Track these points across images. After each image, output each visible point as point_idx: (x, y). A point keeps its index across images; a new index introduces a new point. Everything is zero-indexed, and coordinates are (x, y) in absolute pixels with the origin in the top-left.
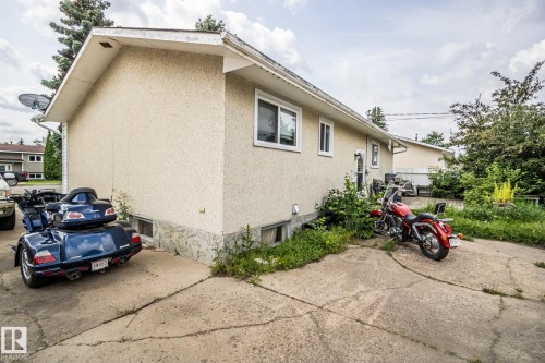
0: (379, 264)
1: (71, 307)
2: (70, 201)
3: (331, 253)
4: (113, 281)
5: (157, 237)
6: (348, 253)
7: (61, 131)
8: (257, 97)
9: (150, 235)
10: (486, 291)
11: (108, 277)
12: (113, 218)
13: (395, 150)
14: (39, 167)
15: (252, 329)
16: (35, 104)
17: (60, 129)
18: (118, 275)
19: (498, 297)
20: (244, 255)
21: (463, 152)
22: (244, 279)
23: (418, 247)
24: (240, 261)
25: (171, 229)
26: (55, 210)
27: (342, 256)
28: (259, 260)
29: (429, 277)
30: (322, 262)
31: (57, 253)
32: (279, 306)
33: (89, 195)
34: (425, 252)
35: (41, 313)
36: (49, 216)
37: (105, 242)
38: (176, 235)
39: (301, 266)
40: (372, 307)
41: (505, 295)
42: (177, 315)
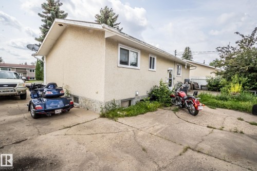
0: (169, 116)
1: (48, 125)
2: (47, 87)
3: (149, 111)
4: (63, 118)
5: (80, 103)
6: (157, 112)
7: (43, 59)
8: (119, 47)
9: (78, 102)
10: (208, 127)
11: (61, 116)
12: (63, 94)
13: (191, 68)
14: (33, 74)
15: (110, 134)
16: (33, 49)
17: (43, 58)
18: (65, 116)
19: (212, 129)
20: (113, 110)
21: (223, 70)
22: (112, 119)
23: (187, 110)
24: (111, 112)
25: (86, 100)
26: (42, 91)
27: (154, 113)
28: (118, 113)
29: (187, 121)
30: (145, 115)
31: (43, 106)
32: (122, 128)
33: (54, 85)
34: (190, 112)
35: (38, 126)
36: (40, 93)
37: (60, 104)
38: (87, 102)
39: (136, 115)
40: (158, 130)
41: (215, 128)
42: (85, 129)
